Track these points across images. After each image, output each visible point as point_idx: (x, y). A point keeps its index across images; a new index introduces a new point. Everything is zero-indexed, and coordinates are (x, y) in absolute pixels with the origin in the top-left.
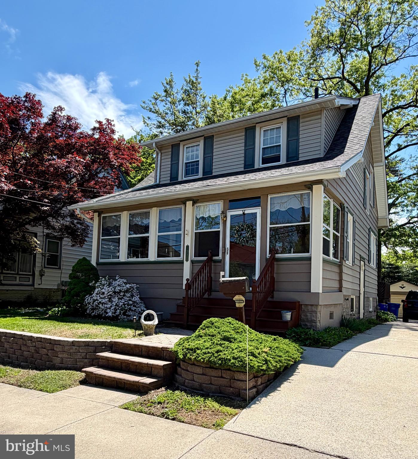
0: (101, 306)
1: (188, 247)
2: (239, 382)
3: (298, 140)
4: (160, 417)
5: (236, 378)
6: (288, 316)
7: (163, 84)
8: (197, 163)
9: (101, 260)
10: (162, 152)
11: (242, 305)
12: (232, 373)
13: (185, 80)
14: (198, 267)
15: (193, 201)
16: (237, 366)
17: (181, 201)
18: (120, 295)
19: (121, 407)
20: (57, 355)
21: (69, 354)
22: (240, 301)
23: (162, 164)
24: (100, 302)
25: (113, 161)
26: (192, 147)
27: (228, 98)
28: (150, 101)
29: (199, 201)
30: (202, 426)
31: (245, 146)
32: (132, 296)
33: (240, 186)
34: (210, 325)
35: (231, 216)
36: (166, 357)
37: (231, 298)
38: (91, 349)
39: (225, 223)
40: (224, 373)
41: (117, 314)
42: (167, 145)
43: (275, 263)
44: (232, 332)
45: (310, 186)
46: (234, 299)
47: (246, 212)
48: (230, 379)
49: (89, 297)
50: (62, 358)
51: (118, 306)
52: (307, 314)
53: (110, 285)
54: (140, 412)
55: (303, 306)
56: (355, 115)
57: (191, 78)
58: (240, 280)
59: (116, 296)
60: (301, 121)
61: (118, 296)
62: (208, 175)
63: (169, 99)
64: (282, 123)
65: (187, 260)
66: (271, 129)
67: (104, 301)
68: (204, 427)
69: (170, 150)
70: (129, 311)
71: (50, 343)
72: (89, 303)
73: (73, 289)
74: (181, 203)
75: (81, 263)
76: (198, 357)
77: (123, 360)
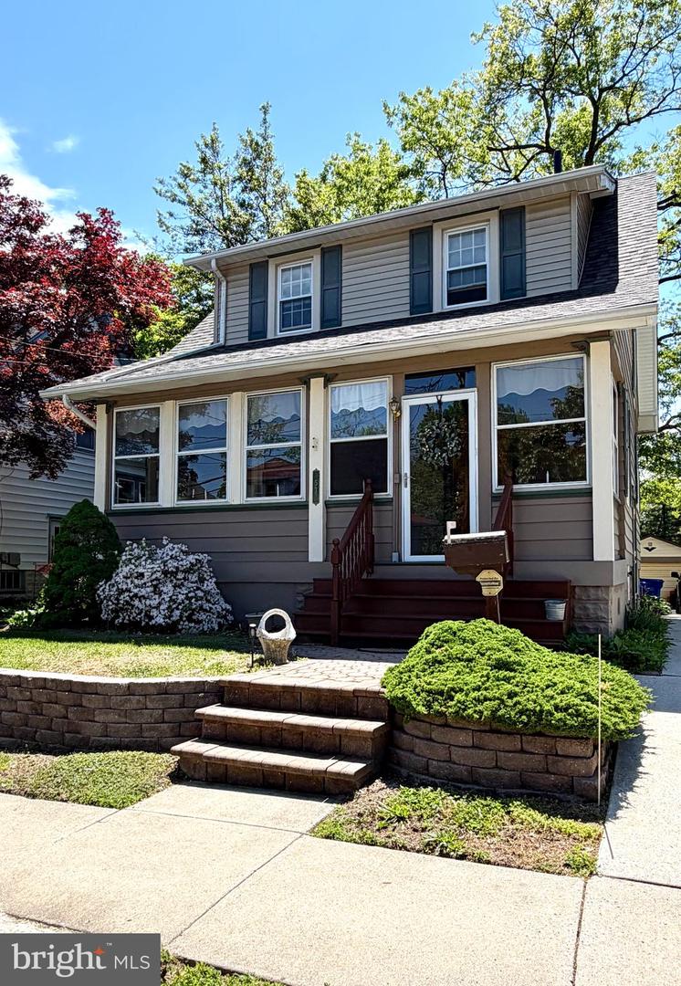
0: (136, 603)
1: (316, 473)
2: (570, 762)
3: (523, 255)
4: (425, 853)
5: (559, 752)
6: (559, 611)
7: (198, 146)
8: (307, 302)
9: (116, 505)
10: (229, 279)
11: (496, 591)
12: (551, 742)
13: (243, 140)
14: (345, 517)
15: (325, 377)
16: (572, 726)
17: (300, 379)
18: (178, 579)
19: (312, 832)
20: (90, 718)
21: (122, 714)
22: (492, 583)
23: (230, 304)
24: (136, 595)
25: (121, 298)
26: (294, 268)
27: (329, 177)
28: (175, 179)
29: (339, 377)
30: (539, 868)
31: (412, 267)
32: (202, 580)
33: (435, 345)
34: (451, 637)
35: (411, 407)
36: (366, 712)
37: (469, 577)
38: (174, 700)
39: (397, 422)
40: (528, 742)
41: (174, 619)
42: (238, 265)
43: (514, 502)
44: (509, 651)
45: (585, 344)
46: (478, 579)
47: (445, 399)
48: (546, 755)
49: (106, 583)
50: (105, 725)
51: (176, 602)
52: (588, 605)
53: (151, 557)
54: (367, 844)
55: (577, 590)
56: (616, 211)
57: (254, 136)
58: (492, 538)
59: (168, 581)
60: (528, 217)
61: (171, 581)
62: (332, 326)
63: (209, 177)
64: (489, 220)
65: (316, 501)
66: (463, 234)
67: (143, 592)
68: (548, 872)
69: (248, 274)
70: (198, 612)
71: (70, 691)
72: (108, 598)
73: (68, 568)
74: (297, 381)
75: (80, 512)
76: (464, 710)
77: (267, 722)
